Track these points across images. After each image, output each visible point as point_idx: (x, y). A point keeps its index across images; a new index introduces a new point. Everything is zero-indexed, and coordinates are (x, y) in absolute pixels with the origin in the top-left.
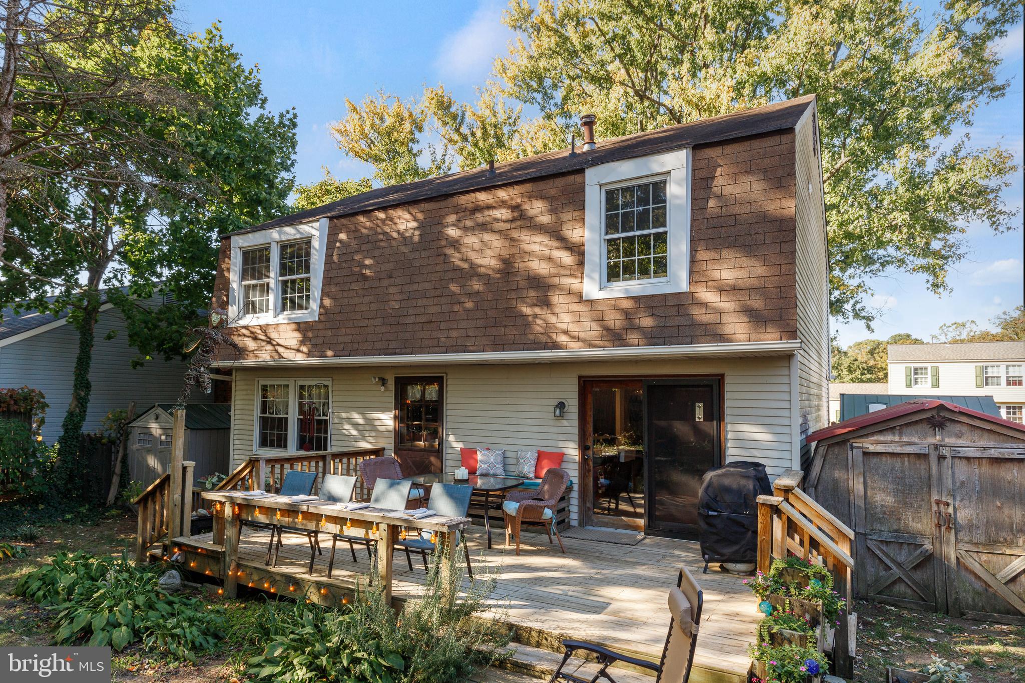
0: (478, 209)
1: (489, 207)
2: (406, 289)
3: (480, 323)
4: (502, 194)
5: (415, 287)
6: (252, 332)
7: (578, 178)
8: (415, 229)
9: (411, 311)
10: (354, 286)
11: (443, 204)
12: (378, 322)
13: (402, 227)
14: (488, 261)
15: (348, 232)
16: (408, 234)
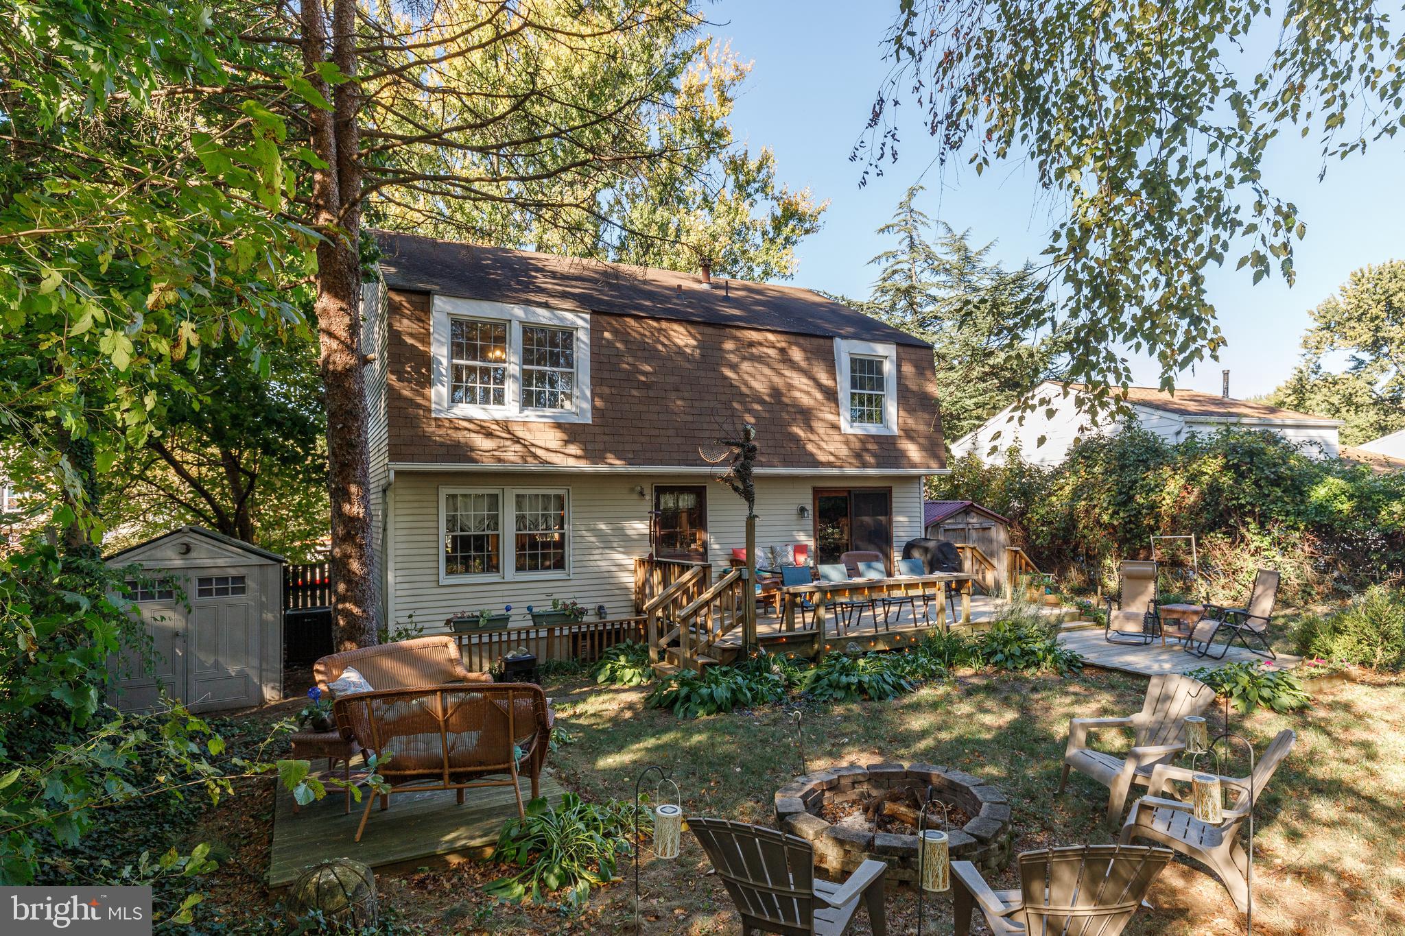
0: (752, 344)
1: (760, 344)
2: (697, 404)
3: (771, 443)
4: (771, 337)
5: (706, 404)
6: (482, 427)
7: (827, 342)
8: (696, 347)
9: (705, 426)
10: (635, 393)
11: (722, 332)
12: (671, 432)
13: (680, 342)
14: (760, 386)
15: (615, 332)
16: (688, 350)
